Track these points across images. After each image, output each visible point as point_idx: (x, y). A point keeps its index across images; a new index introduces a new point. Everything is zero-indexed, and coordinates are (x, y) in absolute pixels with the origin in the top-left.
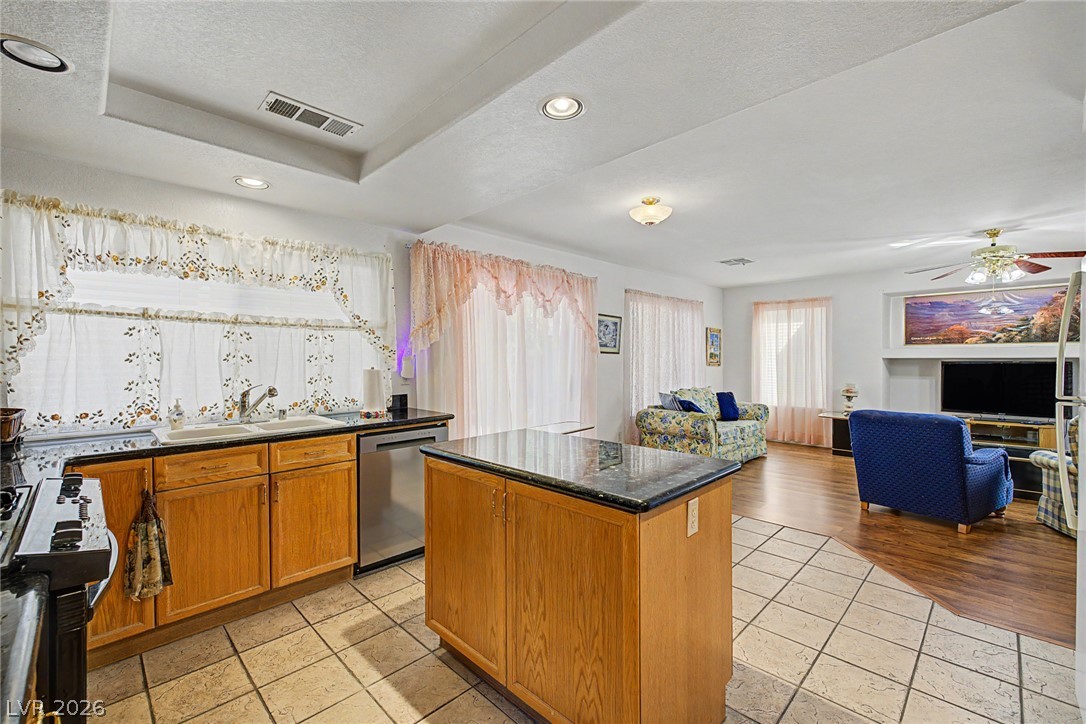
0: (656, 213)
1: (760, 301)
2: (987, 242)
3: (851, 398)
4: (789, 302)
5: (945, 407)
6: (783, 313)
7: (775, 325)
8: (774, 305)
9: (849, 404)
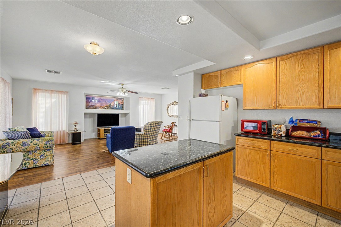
0: (98, 50)
1: (37, 88)
2: (121, 86)
3: (76, 125)
4: (52, 91)
5: (98, 126)
6: (49, 95)
7: (45, 99)
8: (44, 91)
9: (76, 127)
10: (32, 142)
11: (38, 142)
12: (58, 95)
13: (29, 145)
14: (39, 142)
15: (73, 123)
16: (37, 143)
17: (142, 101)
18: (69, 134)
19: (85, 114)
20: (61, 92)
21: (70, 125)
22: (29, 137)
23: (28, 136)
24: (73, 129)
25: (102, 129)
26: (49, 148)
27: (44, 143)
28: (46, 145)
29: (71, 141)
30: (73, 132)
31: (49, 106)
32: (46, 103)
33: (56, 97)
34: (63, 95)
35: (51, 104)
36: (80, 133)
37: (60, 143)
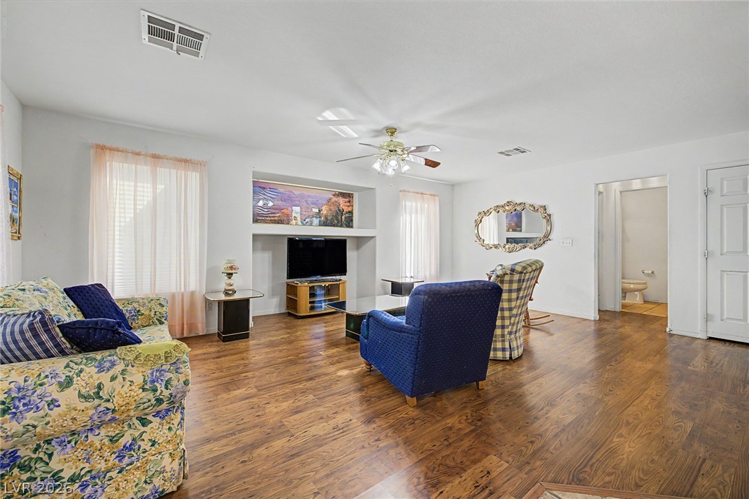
1: (108, 145)
3: (232, 274)
4: (155, 157)
5: (290, 276)
6: (145, 169)
7: (133, 184)
8: (131, 155)
9: (231, 281)
10: (69, 382)
11: (105, 378)
12: (174, 172)
13: (53, 403)
14: (113, 379)
15: (223, 266)
16: (100, 387)
17: (408, 204)
18: (208, 304)
19: (256, 237)
20: (186, 161)
21: (211, 273)
22: (57, 345)
23: (53, 338)
24: (223, 286)
25: (303, 285)
26: (164, 406)
27: (139, 379)
28: (151, 396)
29: (214, 328)
30: (223, 297)
31: (145, 203)
32: (138, 193)
33: (168, 176)
34: (189, 173)
35: (155, 198)
36: (247, 301)
37: (183, 333)
